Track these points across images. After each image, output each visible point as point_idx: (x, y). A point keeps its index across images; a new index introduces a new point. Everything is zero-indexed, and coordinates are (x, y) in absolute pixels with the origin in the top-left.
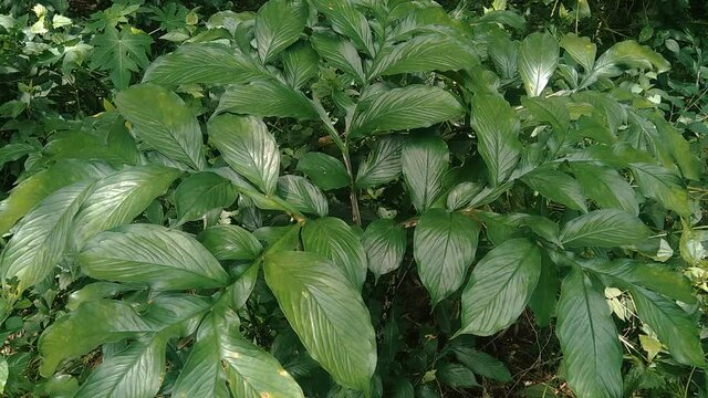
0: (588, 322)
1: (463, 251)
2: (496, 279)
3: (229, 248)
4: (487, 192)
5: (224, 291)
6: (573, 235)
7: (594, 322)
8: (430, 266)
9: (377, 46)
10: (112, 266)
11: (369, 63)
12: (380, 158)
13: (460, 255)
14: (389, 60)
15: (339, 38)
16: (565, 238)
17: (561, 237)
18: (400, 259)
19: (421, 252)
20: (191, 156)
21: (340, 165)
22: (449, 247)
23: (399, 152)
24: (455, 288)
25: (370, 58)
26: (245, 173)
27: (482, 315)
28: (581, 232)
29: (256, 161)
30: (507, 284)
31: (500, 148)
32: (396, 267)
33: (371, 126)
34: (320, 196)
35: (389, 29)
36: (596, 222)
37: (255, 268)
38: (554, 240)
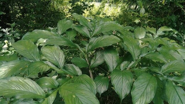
0: (179, 98)
1: (128, 80)
2: (142, 86)
3: (46, 84)
4: (133, 63)
5: (44, 100)
6: (165, 70)
7: (181, 97)
8: (118, 86)
9: (93, 28)
10: (2, 91)
11: (91, 32)
12: (97, 57)
13: (128, 82)
14: (97, 31)
15: (82, 26)
16: (162, 72)
17: (161, 71)
18: (107, 87)
19: (114, 82)
20: (35, 58)
21: (85, 61)
22: (123, 79)
23: (103, 55)
24: (128, 92)
25: (91, 31)
26: (53, 62)
27: (140, 99)
28: (167, 69)
29: (57, 58)
30: (146, 87)
31: (134, 49)
32: (107, 90)
33: (93, 48)
34: (79, 70)
35: (96, 24)
36: (171, 65)
37: (56, 91)
38: (159, 72)
